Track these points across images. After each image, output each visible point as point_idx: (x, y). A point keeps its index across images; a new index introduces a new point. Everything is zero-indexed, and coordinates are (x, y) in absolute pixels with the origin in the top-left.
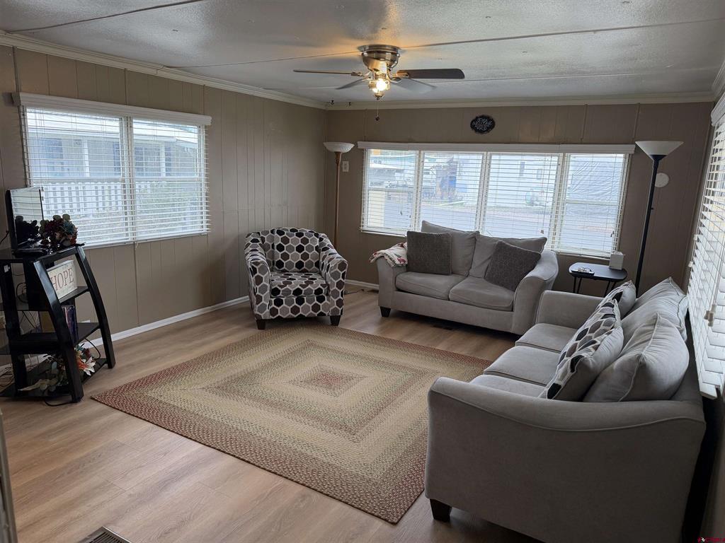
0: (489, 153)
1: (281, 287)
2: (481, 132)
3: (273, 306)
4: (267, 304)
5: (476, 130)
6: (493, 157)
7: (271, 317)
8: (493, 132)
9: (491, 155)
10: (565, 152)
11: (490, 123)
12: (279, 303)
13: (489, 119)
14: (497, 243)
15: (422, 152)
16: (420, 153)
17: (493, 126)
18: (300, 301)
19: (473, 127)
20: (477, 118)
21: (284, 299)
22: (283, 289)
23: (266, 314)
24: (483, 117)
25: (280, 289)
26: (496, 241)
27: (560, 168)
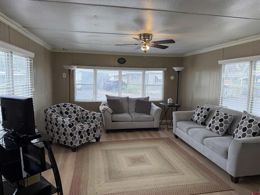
0: (121, 70)
1: (82, 130)
2: (122, 63)
3: (80, 139)
4: (78, 139)
5: (120, 63)
6: (122, 72)
7: (80, 145)
8: (125, 63)
9: (122, 71)
10: (144, 70)
11: (124, 61)
12: (82, 137)
13: (124, 59)
14: (136, 100)
15: (96, 70)
16: (95, 70)
17: (125, 62)
18: (89, 134)
19: (118, 62)
20: (120, 59)
21: (83, 135)
22: (83, 130)
23: (78, 144)
24: (122, 58)
25: (81, 131)
26: (135, 99)
27: (143, 75)
